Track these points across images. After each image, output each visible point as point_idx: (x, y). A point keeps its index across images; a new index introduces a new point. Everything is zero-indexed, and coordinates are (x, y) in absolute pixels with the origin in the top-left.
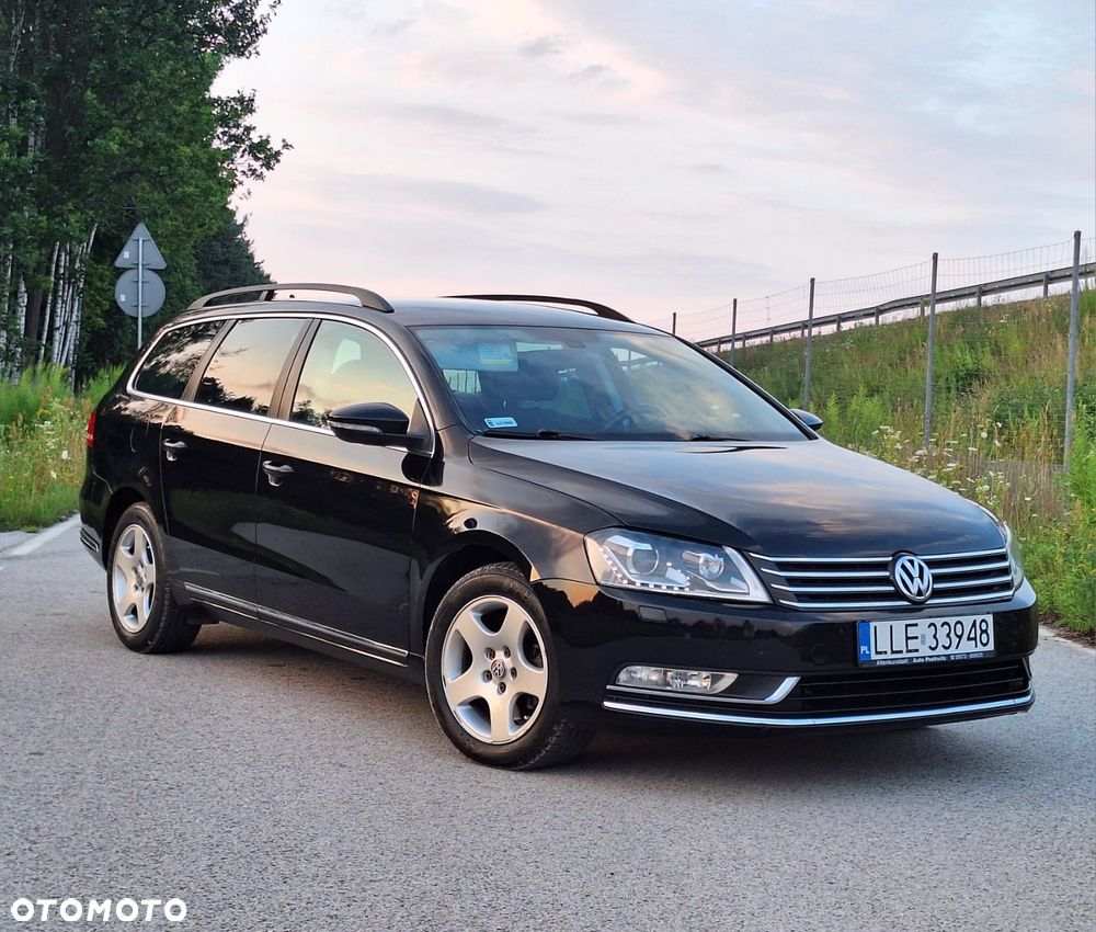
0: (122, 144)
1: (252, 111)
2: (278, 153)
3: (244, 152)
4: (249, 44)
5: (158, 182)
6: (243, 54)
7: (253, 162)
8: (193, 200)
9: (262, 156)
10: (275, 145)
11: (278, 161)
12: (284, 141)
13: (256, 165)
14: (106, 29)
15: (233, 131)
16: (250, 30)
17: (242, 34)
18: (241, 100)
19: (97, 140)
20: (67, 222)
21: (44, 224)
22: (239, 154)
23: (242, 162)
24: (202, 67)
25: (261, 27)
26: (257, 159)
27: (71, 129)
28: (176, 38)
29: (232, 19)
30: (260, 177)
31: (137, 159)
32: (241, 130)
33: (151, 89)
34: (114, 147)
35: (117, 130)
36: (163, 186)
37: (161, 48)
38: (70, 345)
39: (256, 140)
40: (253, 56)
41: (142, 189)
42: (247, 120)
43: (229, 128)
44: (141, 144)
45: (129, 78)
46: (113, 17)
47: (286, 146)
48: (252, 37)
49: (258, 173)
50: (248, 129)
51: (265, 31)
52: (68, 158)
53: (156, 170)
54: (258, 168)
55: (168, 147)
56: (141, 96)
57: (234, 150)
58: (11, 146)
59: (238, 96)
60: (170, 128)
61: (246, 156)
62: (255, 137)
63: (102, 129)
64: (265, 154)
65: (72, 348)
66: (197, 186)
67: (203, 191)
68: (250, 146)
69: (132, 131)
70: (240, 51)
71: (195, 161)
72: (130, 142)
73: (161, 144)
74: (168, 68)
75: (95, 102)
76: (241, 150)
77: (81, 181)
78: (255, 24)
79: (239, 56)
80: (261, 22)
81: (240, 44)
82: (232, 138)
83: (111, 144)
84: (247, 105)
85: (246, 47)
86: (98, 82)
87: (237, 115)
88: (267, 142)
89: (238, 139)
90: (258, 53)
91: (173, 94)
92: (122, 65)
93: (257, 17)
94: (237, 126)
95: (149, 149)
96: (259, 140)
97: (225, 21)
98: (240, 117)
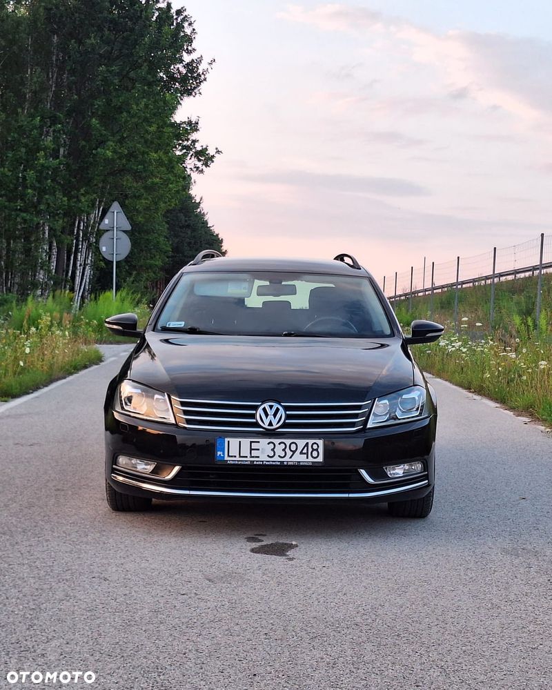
0: (114, 152)
1: (197, 130)
2: (213, 156)
3: (191, 156)
4: (195, 88)
5: (137, 176)
6: (191, 94)
7: (197, 162)
8: (159, 187)
9: (203, 159)
10: (211, 151)
11: (213, 162)
12: (216, 149)
13: (199, 164)
14: (105, 80)
15: (185, 143)
16: (196, 79)
17: (191, 81)
18: (190, 123)
19: (99, 150)
20: (80, 201)
21: (66, 203)
22: (189, 157)
23: (190, 162)
24: (164, 103)
25: (203, 76)
26: (199, 160)
27: (84, 143)
28: (150, 84)
29: (185, 72)
30: (202, 171)
31: (124, 161)
32: (190, 142)
33: (133, 117)
34: (109, 154)
35: (111, 143)
36: (140, 178)
37: (139, 91)
38: (87, 279)
39: (199, 148)
40: (198, 95)
41: (128, 181)
42: (194, 136)
43: (183, 141)
44: (126, 152)
45: (120, 110)
46: (111, 72)
47: (218, 152)
48: (197, 83)
49: (200, 169)
50: (194, 142)
51: (205, 80)
52: (81, 161)
53: (136, 168)
54: (200, 166)
55: (143, 153)
56: (126, 122)
57: (185, 155)
58: (45, 154)
59: (187, 120)
60: (146, 142)
61: (193, 159)
62: (198, 147)
63: (102, 143)
64: (205, 157)
65: (88, 281)
66: (161, 178)
67: (165, 181)
68: (195, 153)
69: (121, 143)
70: (189, 92)
71: (160, 163)
72: (120, 151)
73: (140, 152)
74: (143, 103)
75: (98, 125)
76: (190, 155)
77: (89, 176)
78: (199, 75)
79: (189, 95)
80: (203, 73)
81: (189, 88)
82: (184, 147)
83: (108, 152)
84: (193, 126)
85: (193, 90)
86: (100, 113)
87: (187, 132)
88: (206, 149)
89: (188, 148)
90: (200, 93)
91: (146, 120)
92: (115, 102)
93: (200, 71)
94: (188, 140)
95: (131, 155)
96: (201, 148)
97: (180, 73)
98: (189, 134)
